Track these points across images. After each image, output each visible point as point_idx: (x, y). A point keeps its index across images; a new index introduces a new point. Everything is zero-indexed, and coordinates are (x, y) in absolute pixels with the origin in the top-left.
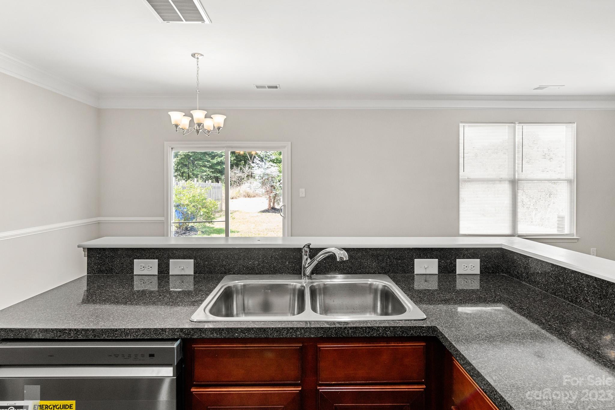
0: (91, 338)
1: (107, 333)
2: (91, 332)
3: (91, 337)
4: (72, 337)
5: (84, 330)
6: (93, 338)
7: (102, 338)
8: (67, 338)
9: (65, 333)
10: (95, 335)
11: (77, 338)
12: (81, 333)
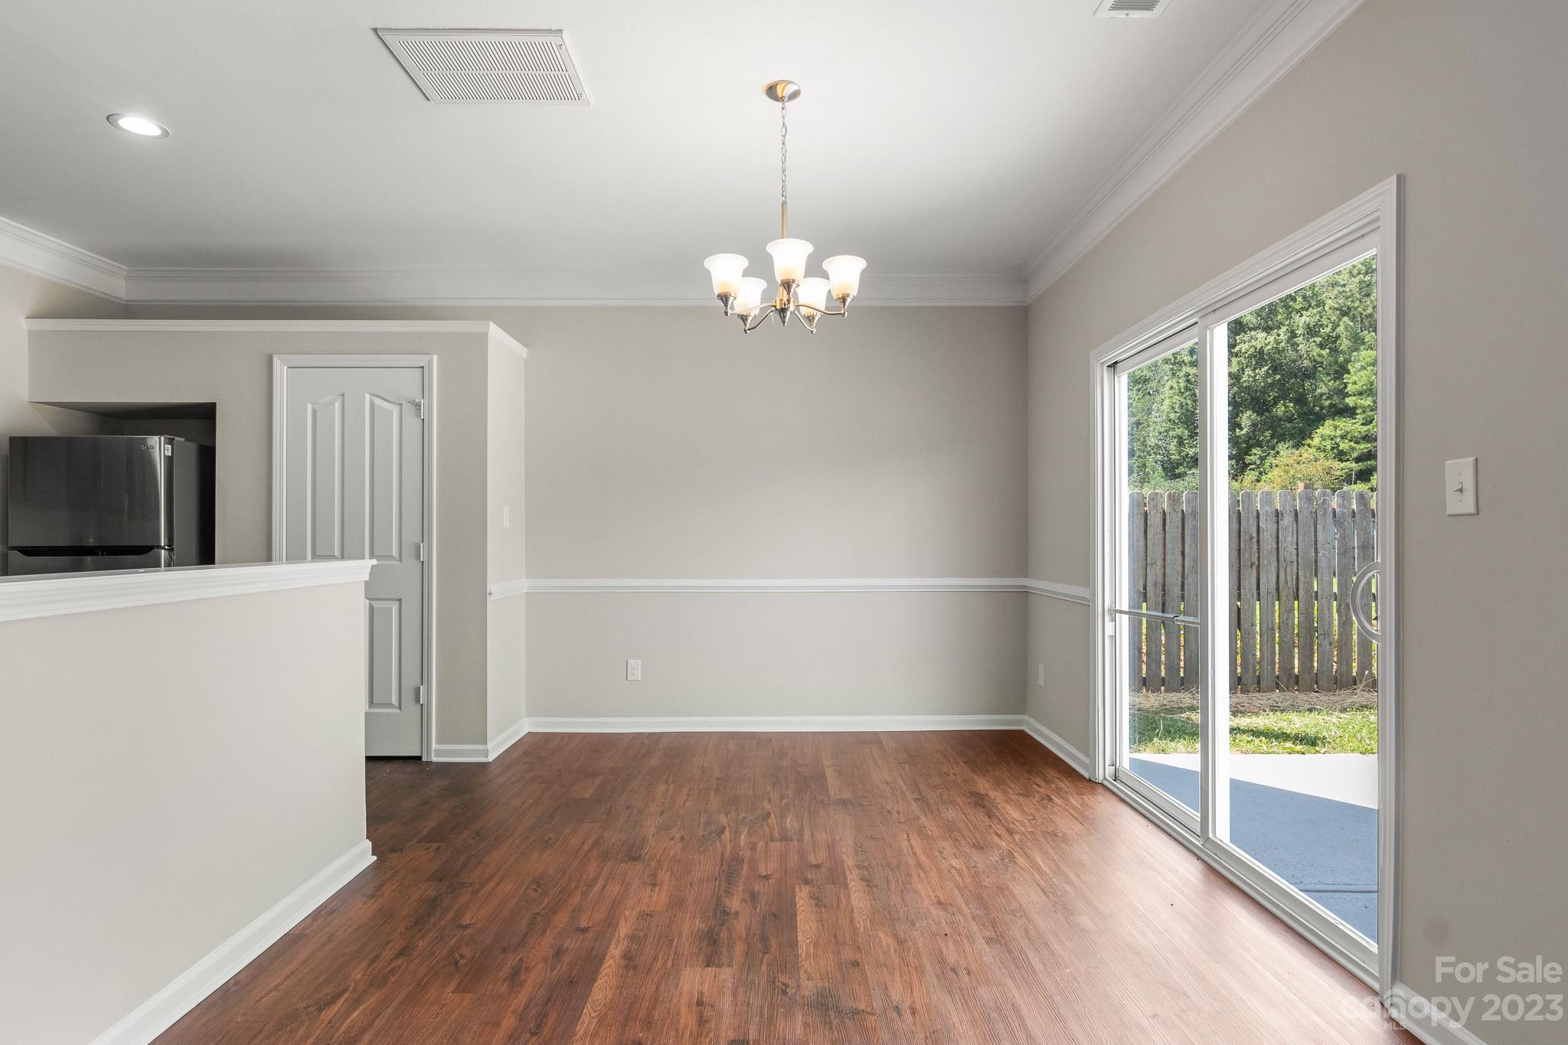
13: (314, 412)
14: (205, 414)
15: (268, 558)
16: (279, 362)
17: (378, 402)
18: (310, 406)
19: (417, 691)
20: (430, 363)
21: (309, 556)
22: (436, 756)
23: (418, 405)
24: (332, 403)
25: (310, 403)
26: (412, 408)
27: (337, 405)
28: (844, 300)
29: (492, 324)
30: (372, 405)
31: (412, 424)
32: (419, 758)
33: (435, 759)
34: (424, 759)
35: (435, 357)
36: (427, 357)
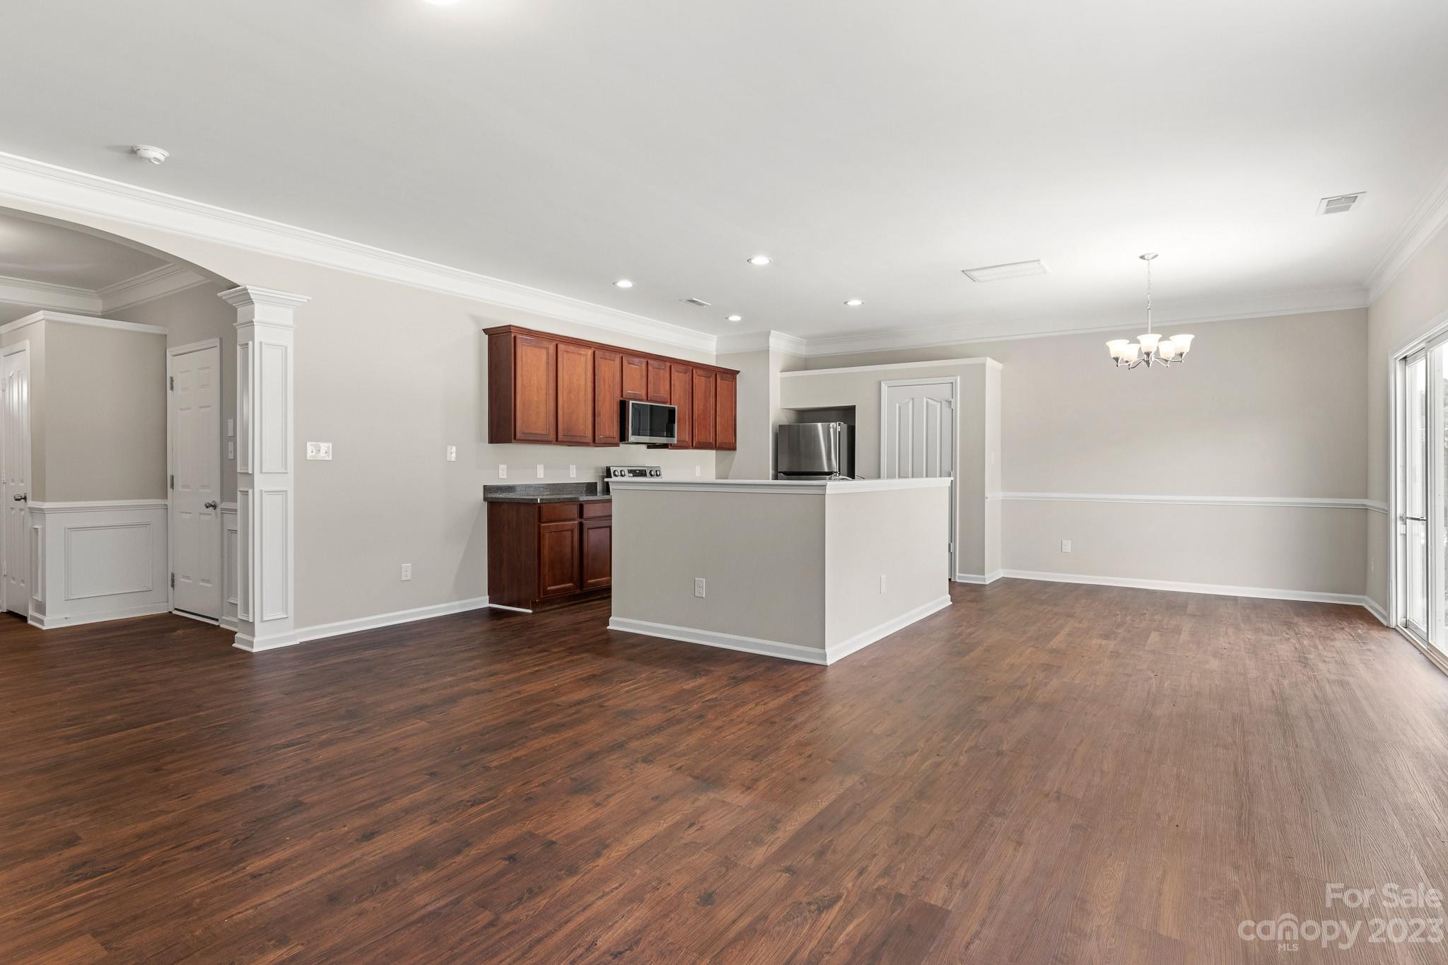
13: (900, 408)
14: (851, 410)
15: (879, 477)
16: (883, 384)
17: (930, 401)
18: (897, 405)
20: (956, 380)
21: (897, 476)
23: (950, 402)
24: (909, 402)
25: (898, 403)
26: (947, 404)
27: (911, 404)
28: (1181, 355)
29: (988, 358)
30: (927, 403)
31: (947, 411)
33: (958, 580)
35: (959, 377)
36: (955, 378)
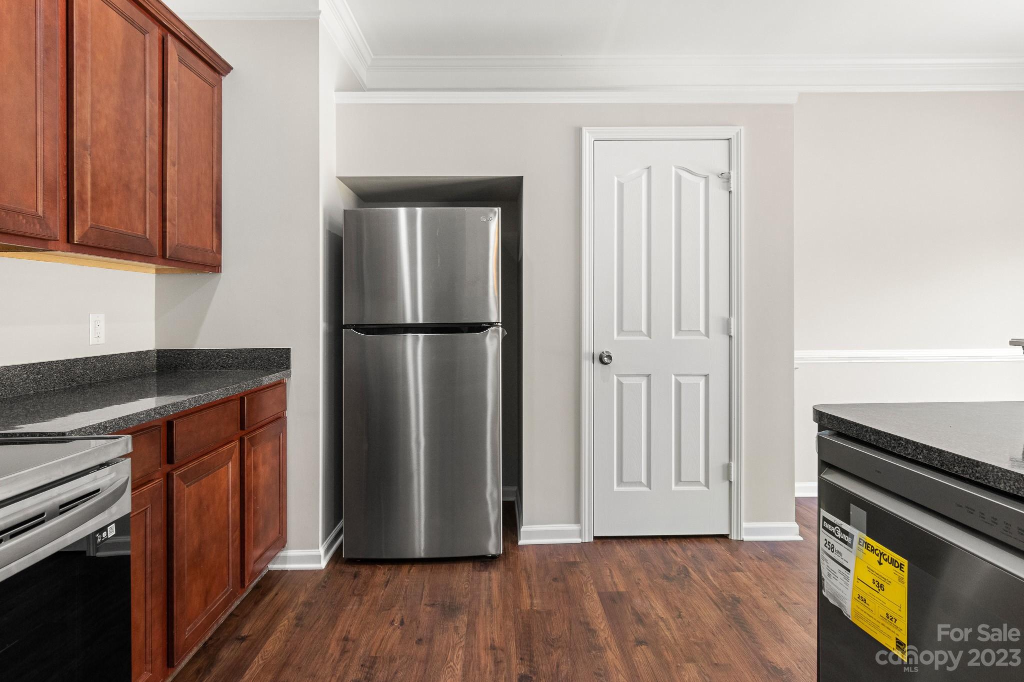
0: (935, 466)
1: (962, 465)
2: (937, 454)
3: (936, 463)
4: (909, 454)
5: (926, 448)
6: (939, 466)
7: (954, 471)
8: (902, 454)
9: (901, 445)
10: (942, 462)
11: (916, 458)
12: (922, 451)
13: (620, 185)
16: (587, 134)
17: (684, 175)
18: (616, 179)
19: (728, 468)
20: (739, 134)
22: (746, 534)
23: (725, 178)
24: (639, 176)
25: (617, 176)
26: (719, 181)
27: (644, 178)
30: (679, 179)
31: (719, 197)
32: (725, 537)
33: (746, 538)
34: (734, 537)
35: (743, 128)
36: (737, 129)
